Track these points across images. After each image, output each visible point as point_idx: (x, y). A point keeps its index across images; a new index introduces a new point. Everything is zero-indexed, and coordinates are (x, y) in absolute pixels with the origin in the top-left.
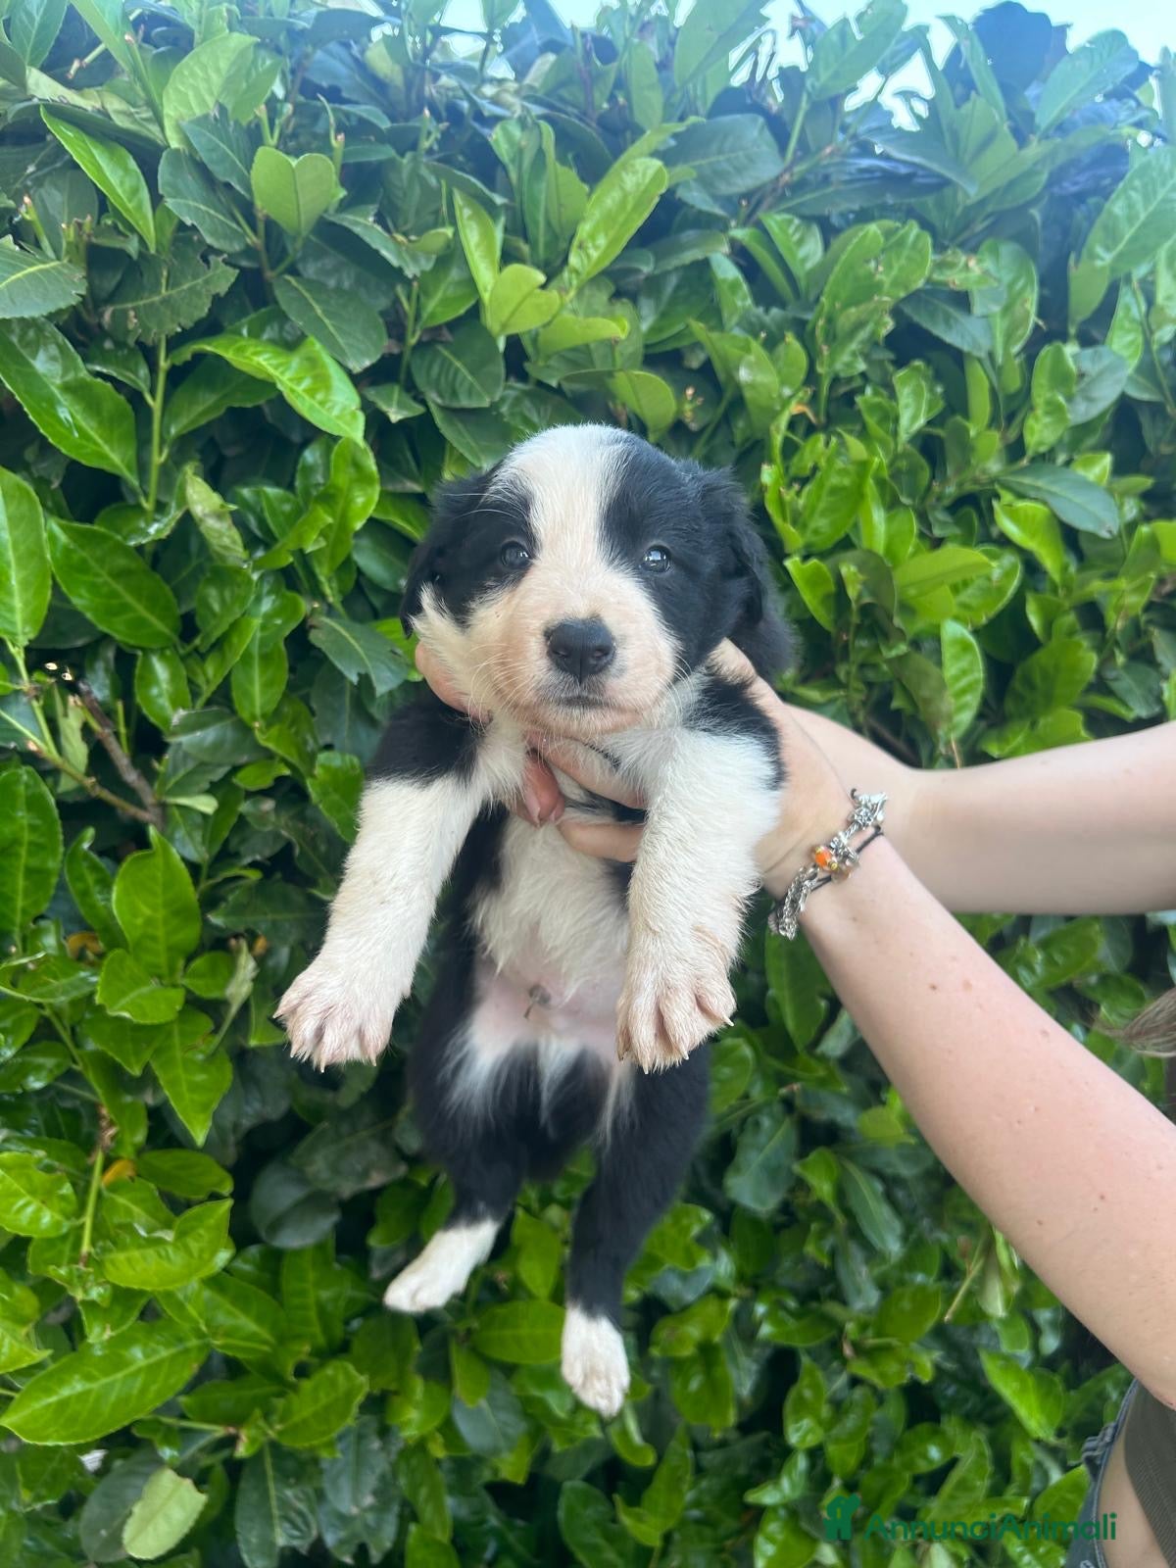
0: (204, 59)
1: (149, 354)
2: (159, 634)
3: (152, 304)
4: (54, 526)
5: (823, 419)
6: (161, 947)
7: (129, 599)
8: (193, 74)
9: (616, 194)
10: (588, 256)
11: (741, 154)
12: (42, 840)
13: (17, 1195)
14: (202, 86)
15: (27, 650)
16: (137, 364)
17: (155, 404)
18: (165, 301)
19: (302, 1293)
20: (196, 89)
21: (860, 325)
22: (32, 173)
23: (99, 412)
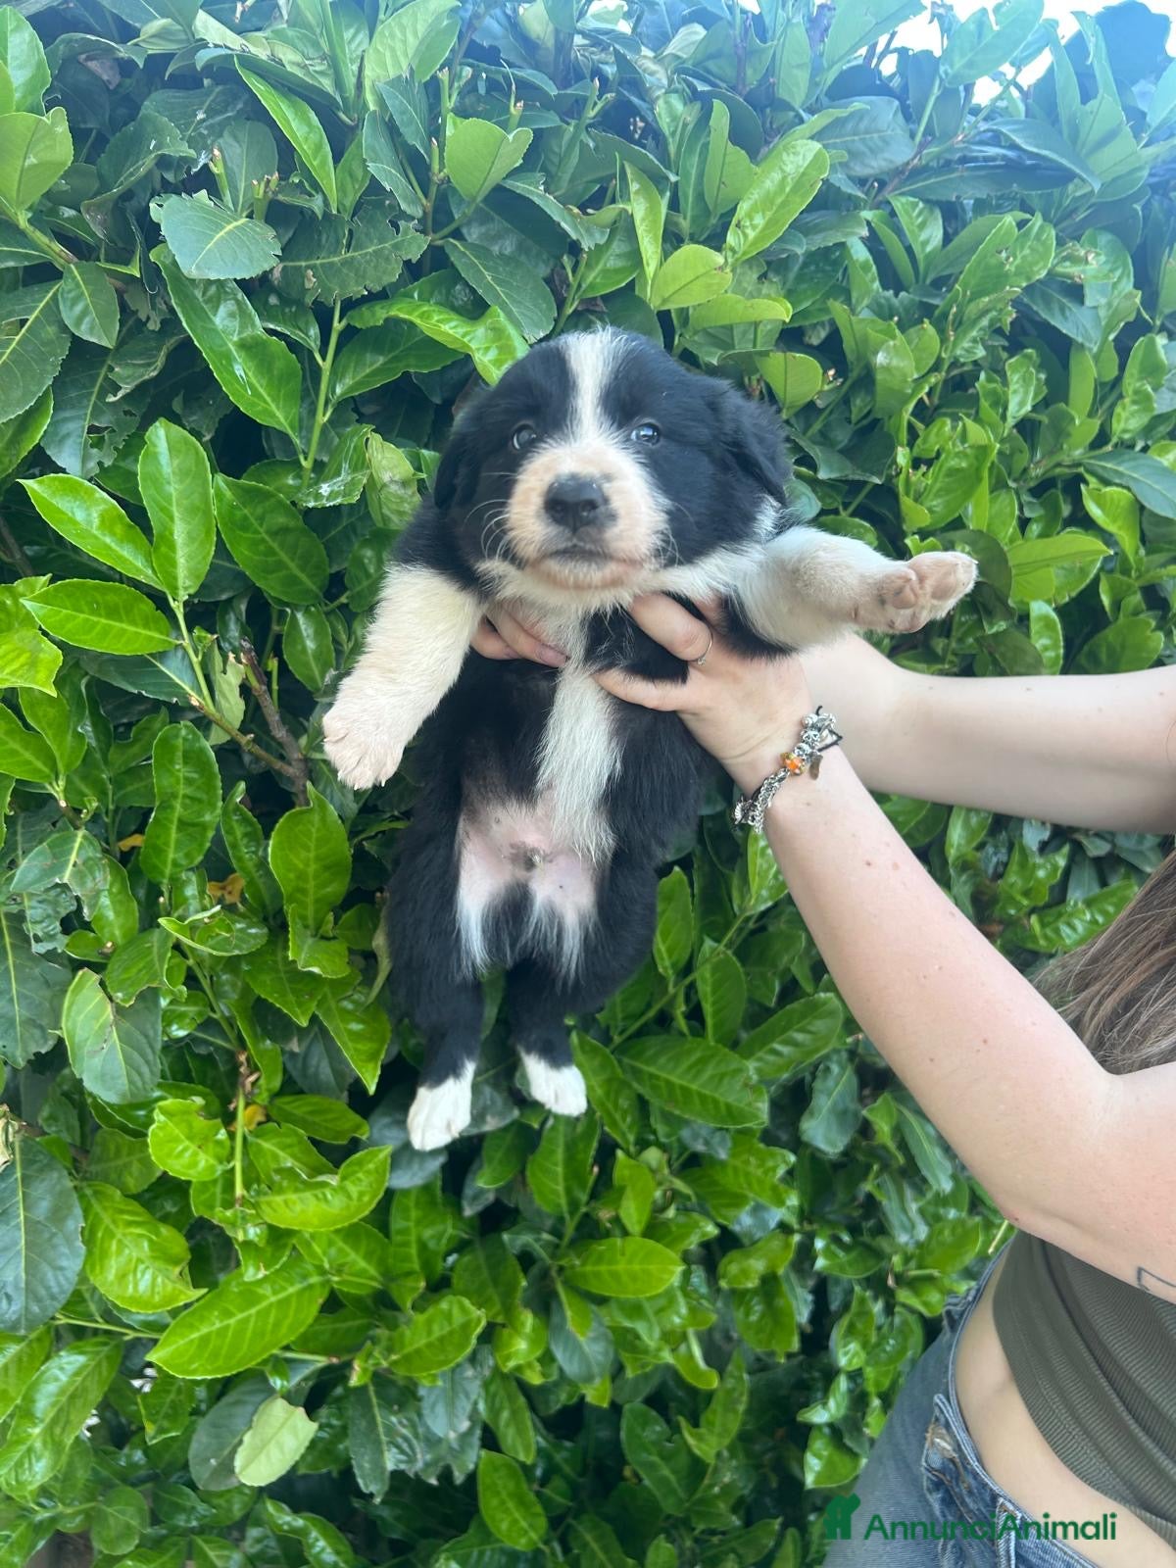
0: (404, 21)
1: (323, 316)
2: (308, 591)
3: (332, 264)
4: (220, 478)
5: (936, 401)
6: (310, 900)
7: (284, 556)
8: (392, 36)
9: (777, 176)
10: (745, 235)
11: (875, 135)
12: (199, 795)
13: (177, 1140)
14: (399, 46)
15: (186, 604)
16: (307, 323)
17: (326, 365)
18: (344, 263)
19: (405, 1231)
20: (393, 50)
21: (984, 313)
22: (203, 121)
23: (270, 370)
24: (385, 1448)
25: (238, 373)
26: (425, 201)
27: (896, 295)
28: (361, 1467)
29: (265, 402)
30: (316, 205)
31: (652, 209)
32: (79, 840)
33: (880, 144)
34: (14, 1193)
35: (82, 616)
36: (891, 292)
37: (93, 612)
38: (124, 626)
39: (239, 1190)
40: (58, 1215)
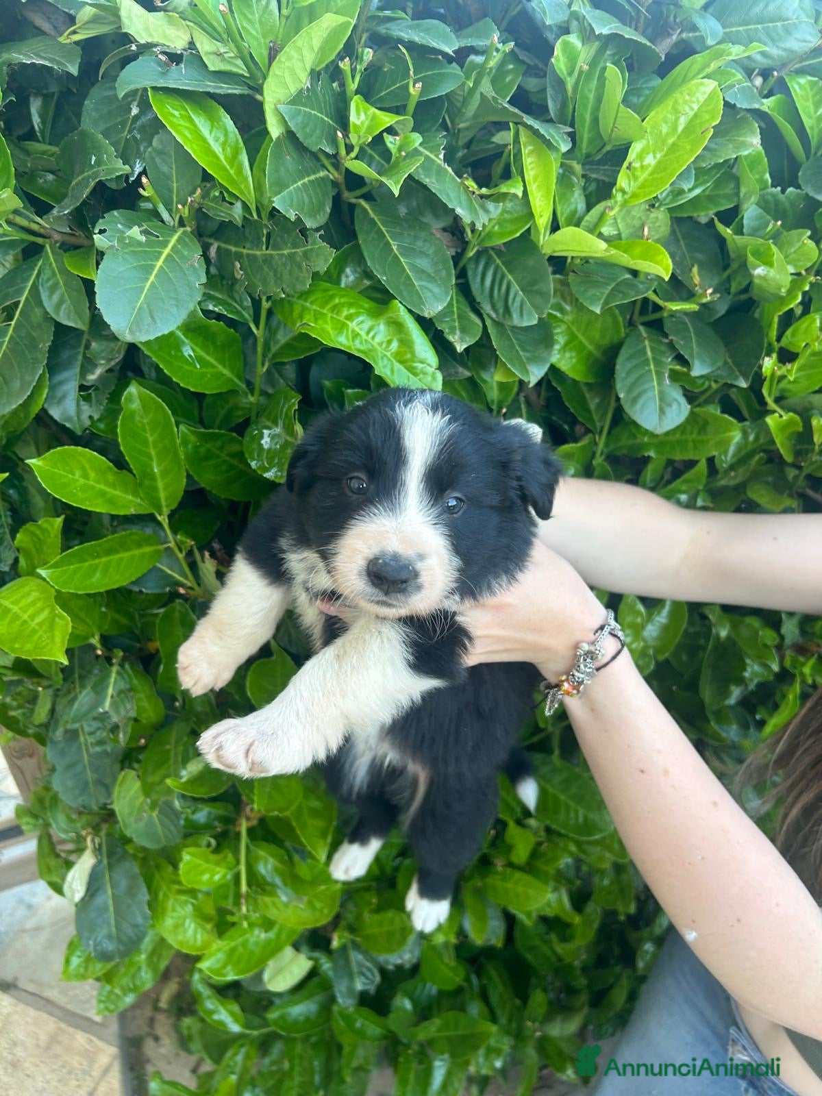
3: (255, 256)
8: (289, 58)
10: (636, 177)
13: (200, 866)
14: (298, 66)
15: (170, 517)
17: (259, 332)
18: (268, 261)
20: (291, 70)
23: (214, 343)
24: (356, 976)
25: (186, 354)
26: (336, 175)
27: (783, 191)
28: (340, 991)
29: (213, 366)
30: (237, 212)
31: (545, 169)
32: (114, 675)
33: (781, 33)
34: (103, 875)
35: (87, 564)
36: (779, 189)
37: (94, 558)
38: (121, 555)
39: (244, 888)
40: (131, 891)
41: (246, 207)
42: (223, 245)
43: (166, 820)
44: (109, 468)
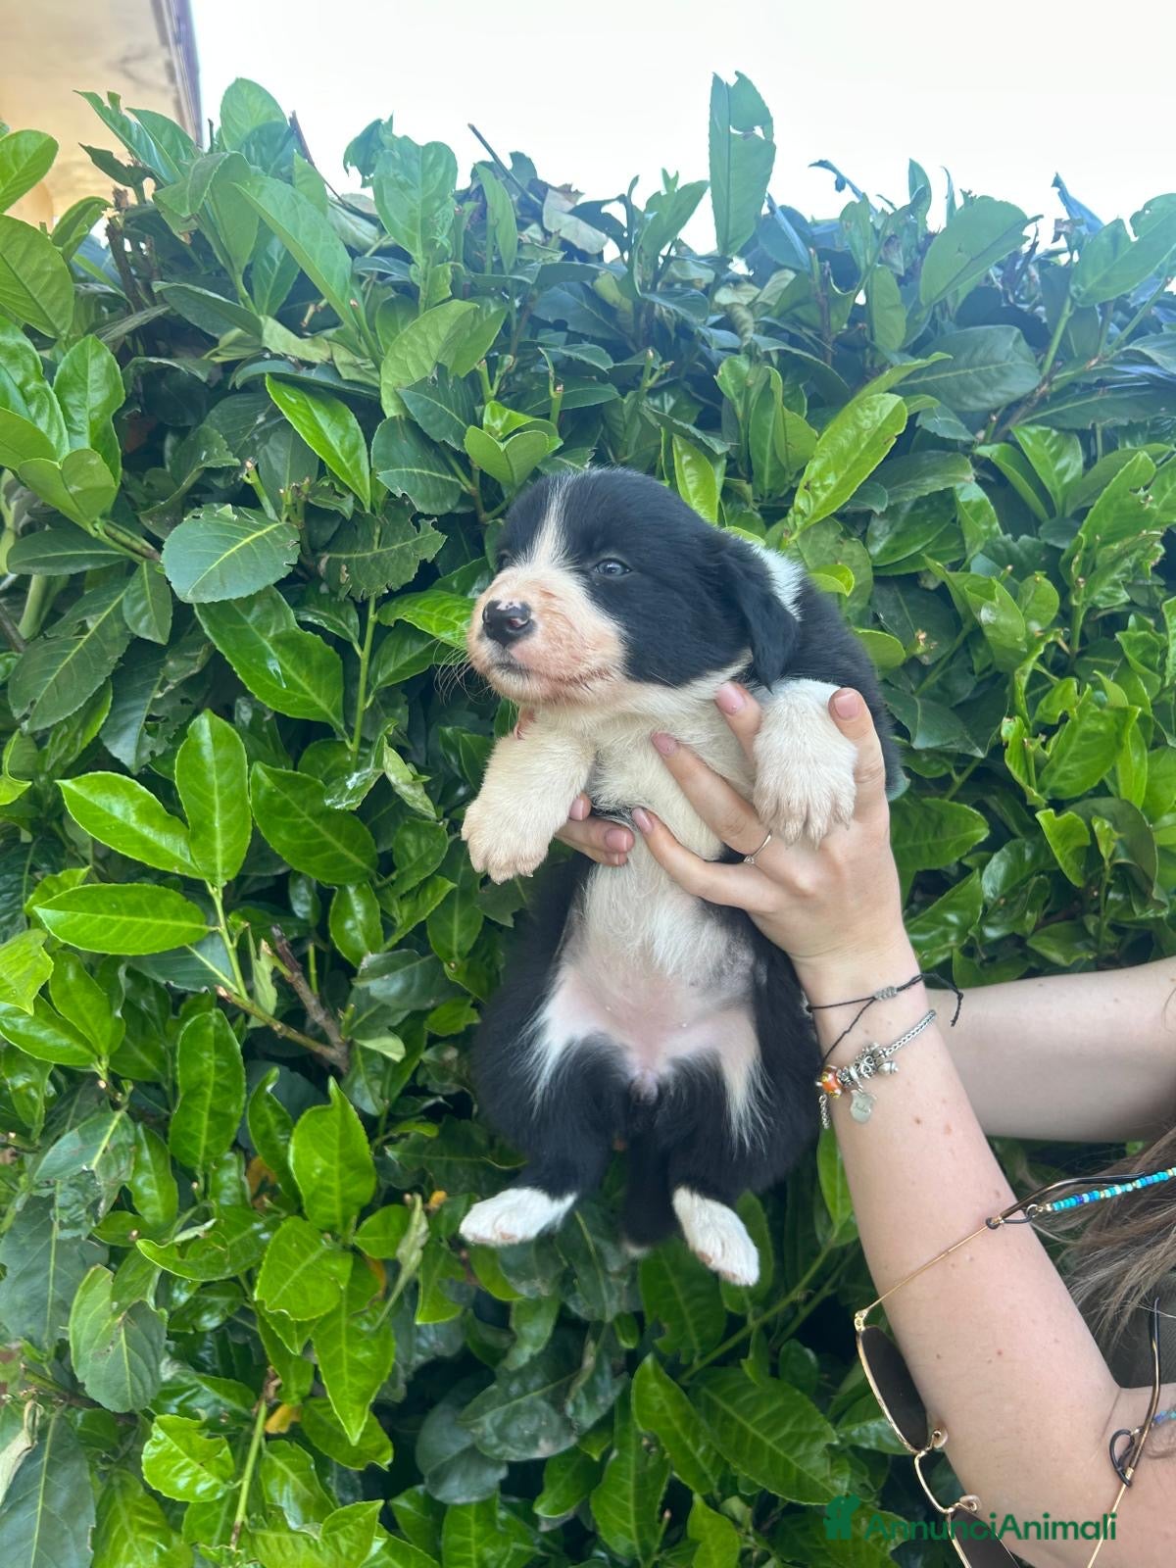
0: (423, 328)
1: (362, 608)
2: (356, 869)
3: (364, 559)
4: (259, 768)
5: (1077, 649)
6: (335, 1198)
7: (329, 838)
8: (412, 343)
9: (851, 432)
10: (816, 498)
11: (992, 367)
12: (227, 1083)
13: (176, 1456)
14: (422, 353)
15: (225, 890)
16: (347, 613)
17: (363, 654)
18: (376, 559)
19: (464, 1547)
20: (414, 355)
21: (1120, 557)
22: (262, 424)
23: (308, 663)
25: (271, 668)
26: (470, 486)
27: (1015, 539)
29: (304, 692)
30: (347, 507)
31: (705, 481)
32: (115, 1122)
33: (996, 375)
34: (37, 1480)
35: (100, 917)
36: (1010, 536)
37: (112, 912)
38: (149, 920)
39: (240, 1517)
40: (72, 1511)
41: (357, 501)
42: (334, 556)
43: (140, 1362)
44: (158, 810)
